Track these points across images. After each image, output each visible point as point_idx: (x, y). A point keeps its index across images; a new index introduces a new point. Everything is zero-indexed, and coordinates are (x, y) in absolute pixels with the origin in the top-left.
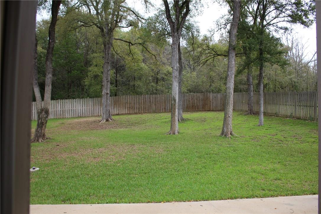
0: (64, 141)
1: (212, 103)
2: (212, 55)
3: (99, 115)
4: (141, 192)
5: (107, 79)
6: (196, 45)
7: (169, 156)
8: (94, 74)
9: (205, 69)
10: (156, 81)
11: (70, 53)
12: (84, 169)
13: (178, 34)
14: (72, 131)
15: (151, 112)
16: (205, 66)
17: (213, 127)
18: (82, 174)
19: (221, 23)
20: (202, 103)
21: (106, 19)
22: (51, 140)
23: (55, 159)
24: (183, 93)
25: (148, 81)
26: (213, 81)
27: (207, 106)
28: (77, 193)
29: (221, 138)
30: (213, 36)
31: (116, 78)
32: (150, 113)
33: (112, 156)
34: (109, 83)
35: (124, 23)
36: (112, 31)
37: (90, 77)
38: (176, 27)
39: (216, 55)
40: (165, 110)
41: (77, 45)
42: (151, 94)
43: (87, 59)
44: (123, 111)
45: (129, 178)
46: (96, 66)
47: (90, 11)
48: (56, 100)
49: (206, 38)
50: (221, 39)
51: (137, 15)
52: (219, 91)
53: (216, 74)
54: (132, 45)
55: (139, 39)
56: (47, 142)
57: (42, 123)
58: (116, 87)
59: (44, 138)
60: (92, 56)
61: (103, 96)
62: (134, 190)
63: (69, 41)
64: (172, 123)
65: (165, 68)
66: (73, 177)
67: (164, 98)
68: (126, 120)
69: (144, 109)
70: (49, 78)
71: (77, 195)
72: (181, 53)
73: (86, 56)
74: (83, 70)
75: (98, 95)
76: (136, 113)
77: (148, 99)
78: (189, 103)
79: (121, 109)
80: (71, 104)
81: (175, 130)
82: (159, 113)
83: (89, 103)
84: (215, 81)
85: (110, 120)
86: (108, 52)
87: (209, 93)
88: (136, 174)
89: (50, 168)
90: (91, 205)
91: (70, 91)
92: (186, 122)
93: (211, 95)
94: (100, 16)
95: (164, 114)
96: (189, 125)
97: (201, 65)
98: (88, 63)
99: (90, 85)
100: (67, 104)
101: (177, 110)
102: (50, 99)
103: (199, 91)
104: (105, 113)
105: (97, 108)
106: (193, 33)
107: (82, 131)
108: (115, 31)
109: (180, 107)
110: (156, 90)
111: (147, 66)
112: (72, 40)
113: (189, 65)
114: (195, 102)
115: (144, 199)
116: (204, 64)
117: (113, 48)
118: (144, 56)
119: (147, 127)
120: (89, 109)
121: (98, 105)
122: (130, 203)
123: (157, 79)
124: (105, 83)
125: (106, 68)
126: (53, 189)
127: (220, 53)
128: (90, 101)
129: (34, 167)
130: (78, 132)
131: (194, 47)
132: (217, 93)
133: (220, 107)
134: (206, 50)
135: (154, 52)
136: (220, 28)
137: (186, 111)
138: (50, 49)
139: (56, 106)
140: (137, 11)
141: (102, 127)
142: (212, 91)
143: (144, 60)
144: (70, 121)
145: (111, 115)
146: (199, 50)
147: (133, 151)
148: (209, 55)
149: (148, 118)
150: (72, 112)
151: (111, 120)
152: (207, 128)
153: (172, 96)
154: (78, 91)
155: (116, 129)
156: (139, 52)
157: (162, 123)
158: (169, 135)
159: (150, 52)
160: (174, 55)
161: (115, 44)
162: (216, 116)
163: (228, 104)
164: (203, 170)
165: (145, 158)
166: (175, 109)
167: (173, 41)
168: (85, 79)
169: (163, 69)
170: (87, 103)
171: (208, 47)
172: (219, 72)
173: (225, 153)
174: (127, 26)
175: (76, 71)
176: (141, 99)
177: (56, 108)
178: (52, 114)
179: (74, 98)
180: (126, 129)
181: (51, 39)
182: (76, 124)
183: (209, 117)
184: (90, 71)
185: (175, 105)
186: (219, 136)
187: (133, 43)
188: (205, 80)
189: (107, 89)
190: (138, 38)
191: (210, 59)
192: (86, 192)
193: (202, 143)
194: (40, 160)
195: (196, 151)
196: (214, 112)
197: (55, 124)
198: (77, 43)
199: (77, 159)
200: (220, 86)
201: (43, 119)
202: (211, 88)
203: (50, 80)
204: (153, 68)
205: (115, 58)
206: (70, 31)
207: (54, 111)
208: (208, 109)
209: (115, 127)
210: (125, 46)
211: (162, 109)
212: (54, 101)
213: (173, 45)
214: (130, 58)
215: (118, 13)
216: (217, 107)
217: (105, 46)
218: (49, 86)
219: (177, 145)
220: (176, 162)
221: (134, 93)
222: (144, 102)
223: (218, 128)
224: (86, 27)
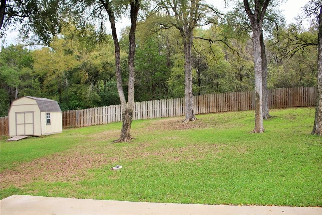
0: (148, 141)
1: (303, 98)
2: (301, 45)
3: (183, 115)
4: (218, 193)
5: (188, 79)
6: (282, 36)
7: (252, 156)
8: (176, 74)
9: (293, 62)
10: (239, 77)
11: (153, 56)
12: (164, 168)
13: (258, 26)
14: (156, 131)
15: (236, 110)
16: (293, 59)
17: (303, 124)
18: (161, 173)
19: (310, 8)
20: (291, 98)
21: (185, 19)
22: (135, 140)
23: (137, 158)
24: (270, 89)
25: (231, 79)
26: (304, 74)
27: (297, 101)
28: (155, 191)
29: (312, 136)
30: (301, 24)
31: (199, 77)
32: (234, 111)
33: (192, 156)
34: (191, 83)
35: (203, 21)
36: (191, 30)
37: (173, 78)
38: (256, 18)
39: (306, 45)
40: (250, 107)
41: (159, 48)
42: (235, 91)
43: (169, 61)
44: (207, 110)
45: (207, 178)
46: (179, 66)
47: (169, 13)
48: (141, 102)
49: (293, 27)
50: (312, 26)
51: (216, 11)
52: (311, 84)
53: (306, 66)
54: (213, 42)
55: (220, 36)
56: (132, 142)
57: (127, 123)
58: (199, 86)
59: (129, 138)
60: (174, 56)
61: (186, 95)
62: (212, 191)
63: (151, 44)
64: (257, 121)
65: (249, 63)
66: (152, 176)
67: (248, 95)
68: (209, 119)
69: (229, 107)
70: (131, 81)
71: (154, 194)
72: (265, 47)
73: (168, 57)
74: (166, 72)
75: (181, 95)
76: (220, 112)
77: (232, 97)
78: (276, 99)
79: (205, 107)
80: (155, 105)
81: (260, 128)
82: (244, 110)
83: (173, 103)
84: (305, 74)
85: (193, 119)
86: (189, 52)
87: (299, 88)
88: (215, 175)
89: (132, 166)
90: (166, 204)
91: (154, 92)
92: (273, 120)
93: (301, 90)
94: (179, 16)
95: (249, 111)
96: (276, 122)
97: (289, 57)
98: (170, 64)
99: (173, 86)
100: (152, 105)
101: (261, 107)
102: (133, 101)
103: (287, 86)
104: (188, 112)
105: (181, 107)
106: (277, 23)
107: (165, 131)
108: (194, 30)
109: (266, 104)
110: (241, 87)
111: (230, 62)
112: (154, 43)
113: (275, 58)
114: (284, 98)
115: (220, 201)
116: (292, 56)
117: (194, 47)
118: (226, 53)
119: (231, 126)
120: (173, 109)
121: (181, 105)
122: (205, 204)
123: (241, 75)
124: (187, 83)
125: (188, 68)
126: (132, 186)
127: (311, 42)
128: (173, 101)
129: (118, 166)
130: (162, 132)
131: (280, 38)
132: (308, 87)
133: (312, 102)
134: (294, 40)
135: (236, 48)
136: (309, 14)
137: (273, 108)
138: (131, 53)
139: (141, 108)
140: (215, 7)
141: (185, 127)
142: (303, 85)
143: (226, 57)
144: (155, 122)
145: (194, 115)
146: (286, 41)
147: (214, 150)
148: (297, 45)
149: (233, 117)
150: (157, 112)
151: (195, 119)
152: (296, 126)
153: (256, 93)
154: (163, 92)
155: (199, 129)
156: (221, 50)
157: (247, 121)
158: (253, 134)
159: (232, 48)
160: (256, 49)
161: (196, 43)
162: (307, 113)
163: (319, 98)
164: (289, 171)
165: (226, 158)
166: (259, 106)
167: (254, 34)
168: (168, 79)
169: (247, 65)
170: (171, 104)
171: (295, 37)
172: (310, 63)
173: (317, 153)
174: (206, 24)
175: (159, 73)
176: (225, 97)
177: (141, 109)
178: (138, 115)
179: (158, 99)
180: (210, 128)
181: (132, 44)
182: (160, 124)
183: (300, 113)
184: (173, 72)
185: (258, 101)
186: (310, 134)
187: (213, 40)
188: (294, 73)
189: (189, 88)
190: (220, 34)
191: (299, 49)
192: (163, 191)
193: (290, 142)
194: (124, 159)
195: (281, 150)
196: (305, 108)
197: (140, 124)
198: (159, 45)
199: (158, 159)
200: (312, 79)
201: (127, 120)
202: (302, 81)
203: (133, 82)
204: (236, 64)
205: (196, 58)
206: (151, 34)
207: (140, 113)
208: (299, 105)
209: (198, 126)
210: (206, 44)
211: (247, 106)
212: (140, 102)
213: (253, 38)
214: (212, 56)
215: (196, 11)
216: (309, 102)
217: (185, 45)
218: (132, 88)
219: (261, 144)
220: (258, 163)
221: (217, 91)
222: (228, 100)
223: (309, 125)
224: (166, 28)
